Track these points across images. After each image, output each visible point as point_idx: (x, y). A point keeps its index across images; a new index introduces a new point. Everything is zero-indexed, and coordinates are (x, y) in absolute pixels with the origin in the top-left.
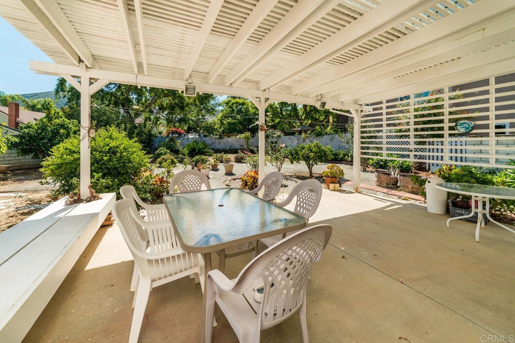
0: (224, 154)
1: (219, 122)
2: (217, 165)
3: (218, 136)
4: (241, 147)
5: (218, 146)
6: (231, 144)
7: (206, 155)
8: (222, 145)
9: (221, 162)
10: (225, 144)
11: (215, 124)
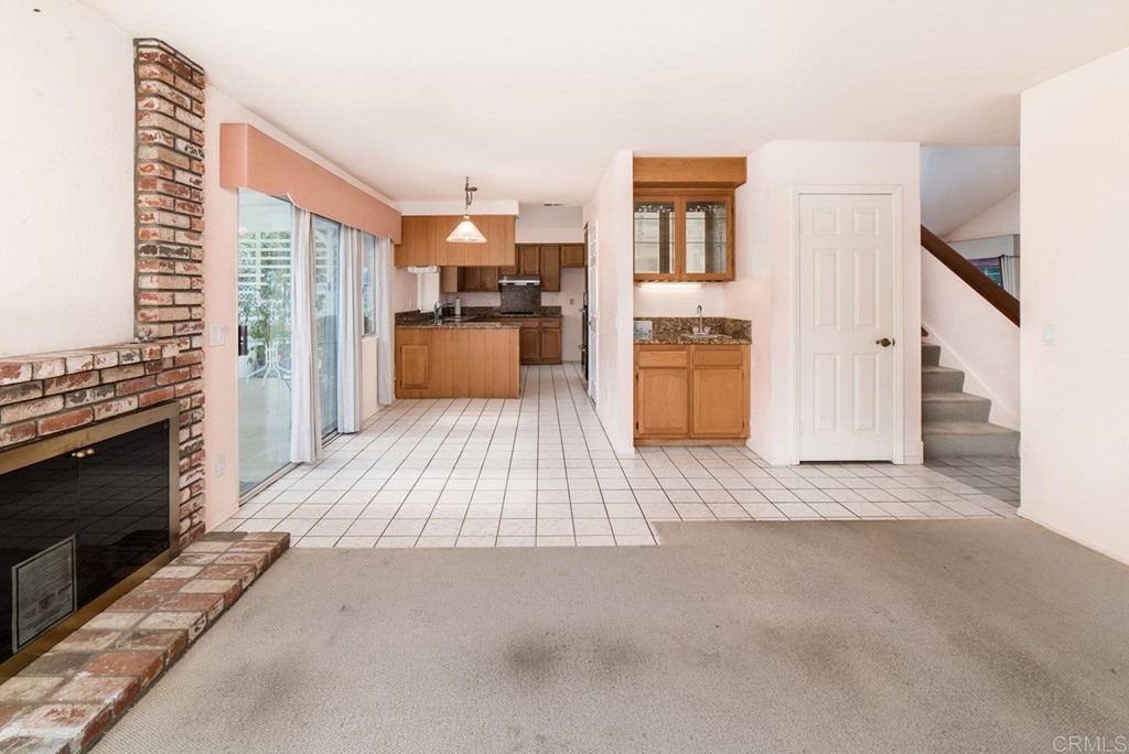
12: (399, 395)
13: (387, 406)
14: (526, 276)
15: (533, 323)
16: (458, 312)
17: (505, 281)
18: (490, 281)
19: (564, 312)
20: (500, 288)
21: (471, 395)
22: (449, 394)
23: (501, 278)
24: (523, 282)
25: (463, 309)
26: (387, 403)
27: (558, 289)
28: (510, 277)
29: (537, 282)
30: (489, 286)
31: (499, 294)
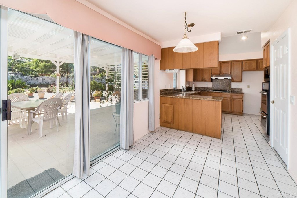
0: (38, 87)
1: (34, 64)
2: (33, 94)
3: (33, 75)
4: (53, 83)
5: (33, 82)
6: (44, 81)
7: (23, 88)
8: (37, 81)
9: (36, 92)
10: (39, 81)
11: (31, 65)
12: (161, 125)
13: (152, 132)
14: (223, 75)
15: (227, 95)
16: (193, 89)
17: (214, 77)
18: (207, 77)
19: (244, 91)
20: (212, 80)
21: (194, 131)
22: (183, 128)
23: (212, 75)
24: (223, 78)
25: (195, 88)
26: (152, 131)
27: (241, 81)
28: (216, 76)
29: (229, 77)
30: (207, 79)
31: (211, 83)
